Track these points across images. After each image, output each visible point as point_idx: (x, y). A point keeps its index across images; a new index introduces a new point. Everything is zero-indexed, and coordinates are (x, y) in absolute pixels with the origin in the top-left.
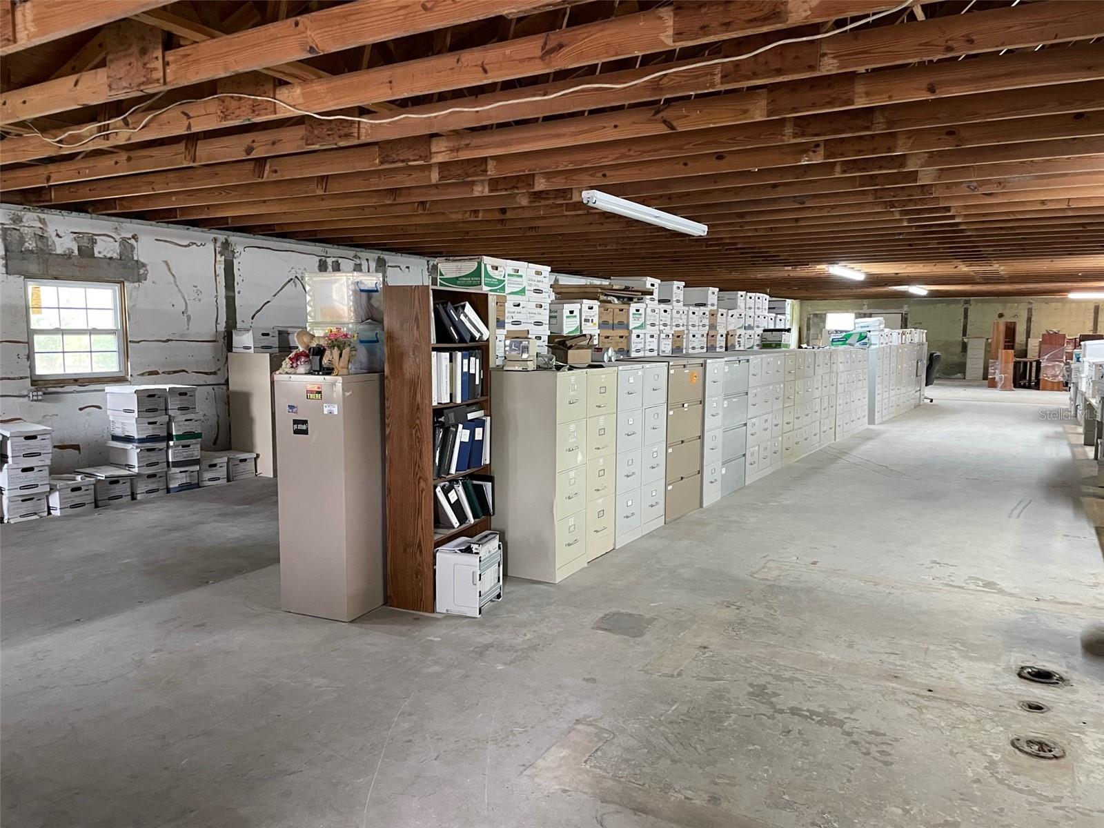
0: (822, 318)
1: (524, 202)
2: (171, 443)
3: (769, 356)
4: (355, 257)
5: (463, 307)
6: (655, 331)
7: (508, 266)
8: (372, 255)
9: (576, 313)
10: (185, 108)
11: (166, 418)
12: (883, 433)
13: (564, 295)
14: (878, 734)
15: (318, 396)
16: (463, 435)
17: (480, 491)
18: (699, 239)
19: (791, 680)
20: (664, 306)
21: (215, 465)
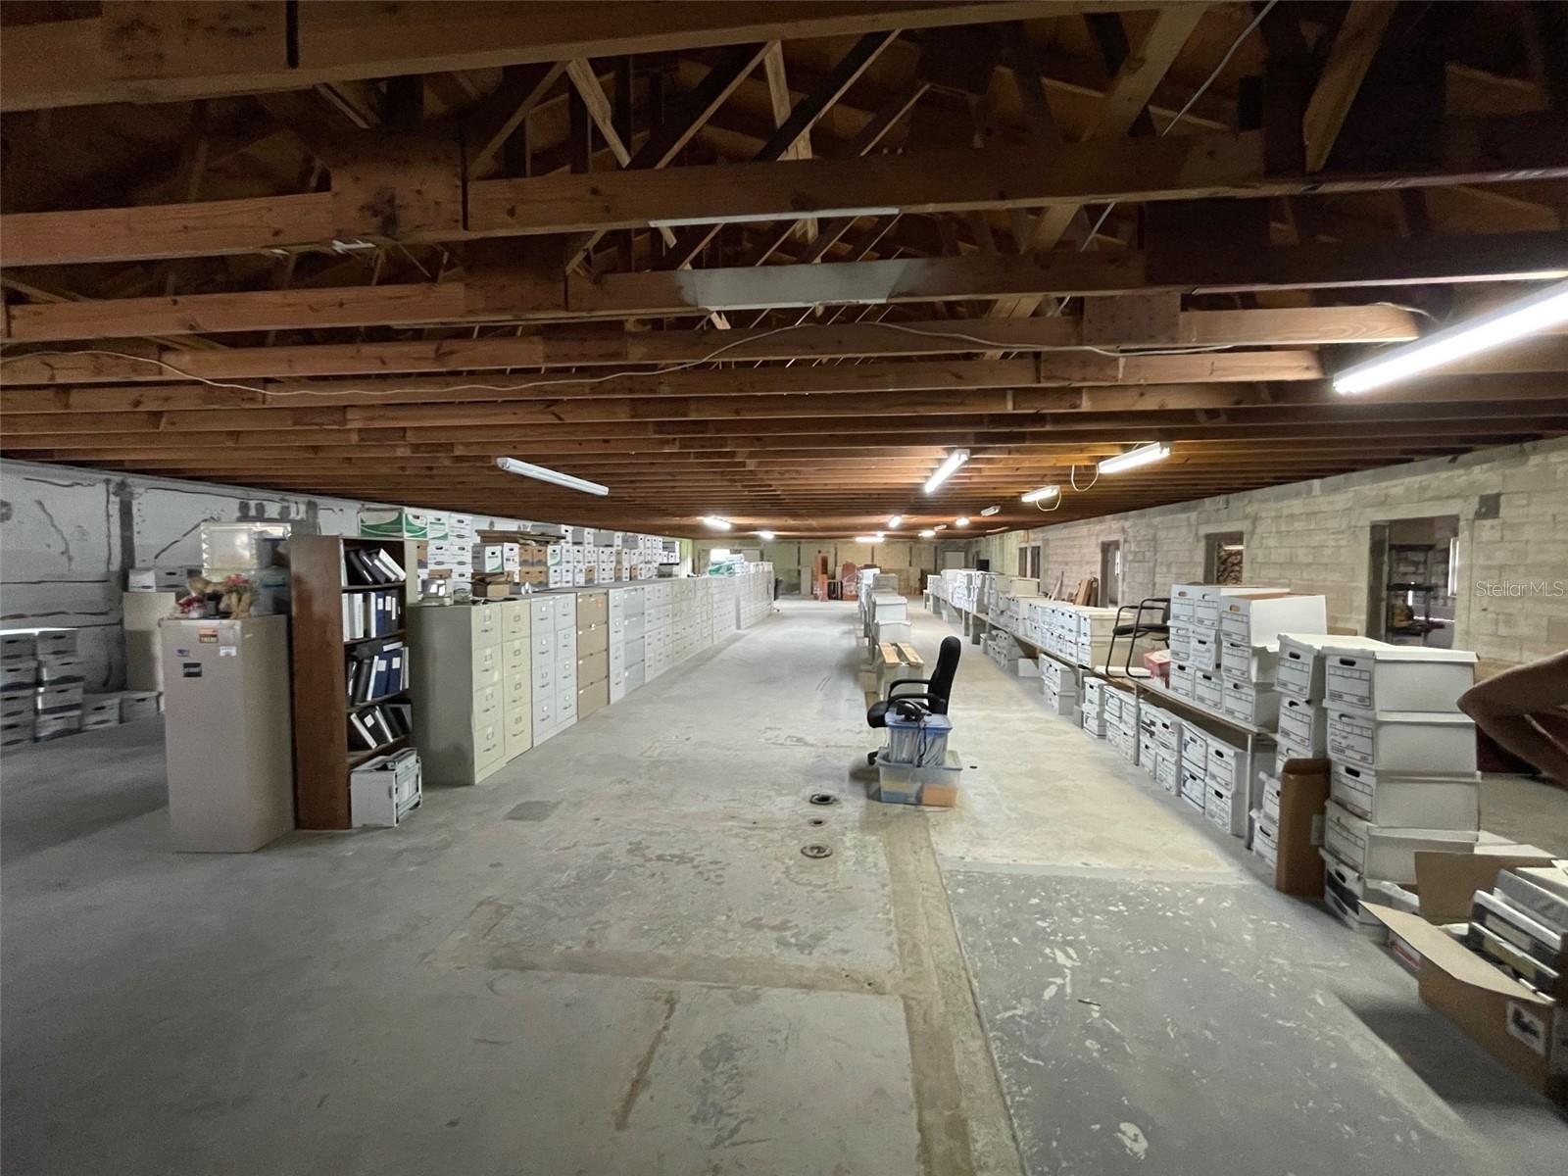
0: (707, 552)
1: (447, 463)
2: (41, 690)
3: (664, 585)
4: (283, 500)
5: (378, 553)
6: (570, 567)
7: (430, 515)
8: (302, 499)
9: (498, 553)
10: (47, 359)
11: (33, 664)
12: (745, 635)
13: (490, 538)
14: (716, 863)
15: (213, 639)
16: (380, 665)
17: (398, 713)
18: (603, 497)
19: (660, 833)
20: (577, 547)
21: (103, 708)
